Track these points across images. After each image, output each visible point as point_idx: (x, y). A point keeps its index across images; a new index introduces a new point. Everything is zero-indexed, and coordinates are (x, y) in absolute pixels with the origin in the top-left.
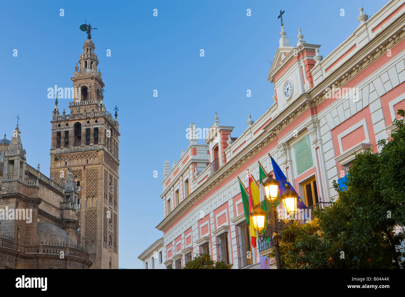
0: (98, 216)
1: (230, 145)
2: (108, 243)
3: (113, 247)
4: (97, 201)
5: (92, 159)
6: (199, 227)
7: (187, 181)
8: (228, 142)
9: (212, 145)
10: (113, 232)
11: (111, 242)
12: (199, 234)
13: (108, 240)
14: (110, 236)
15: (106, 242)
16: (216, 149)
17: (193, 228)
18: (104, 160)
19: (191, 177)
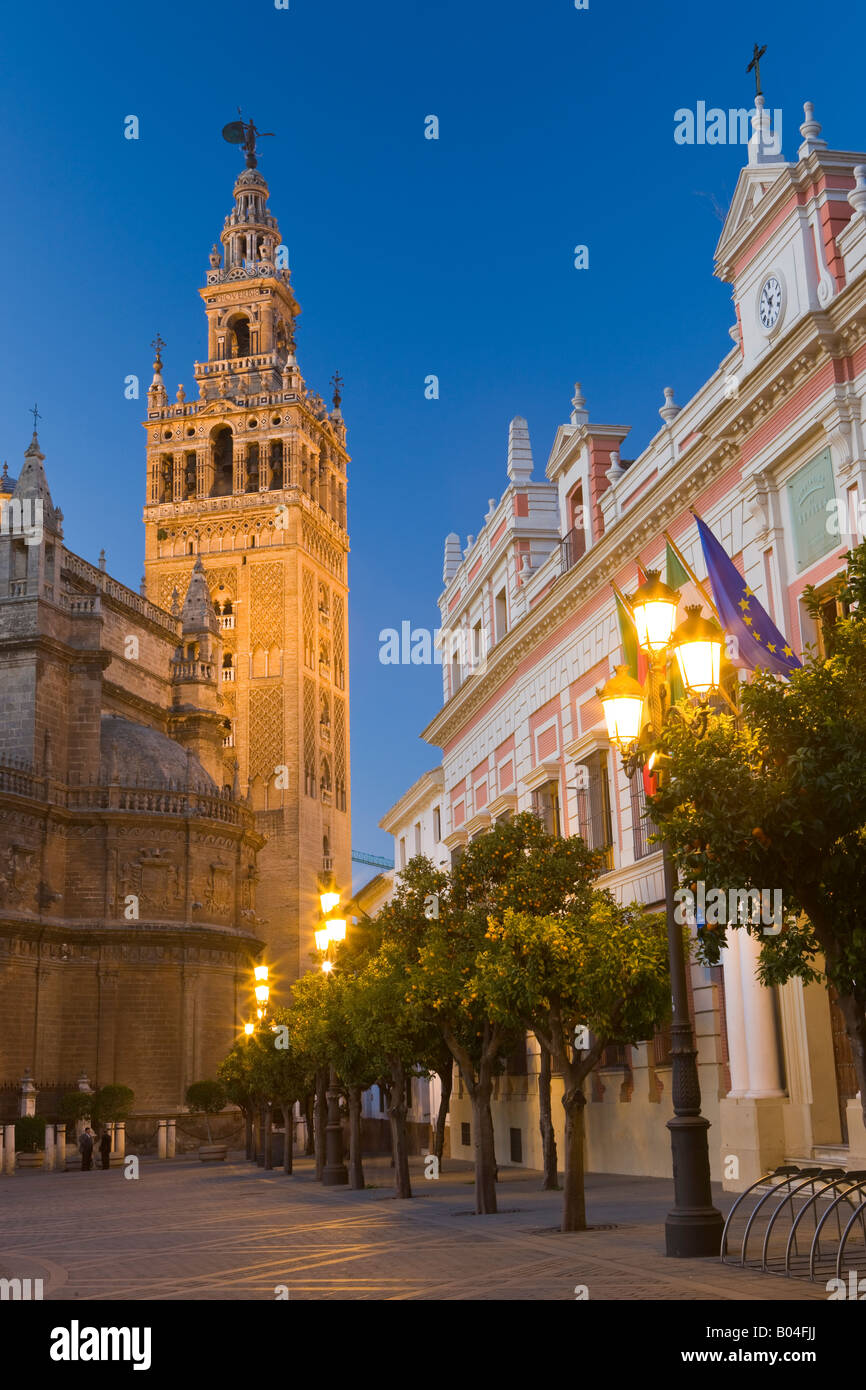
0: (287, 704)
1: (614, 484)
2: (318, 782)
3: (332, 793)
4: (282, 659)
5: (266, 533)
6: (531, 736)
7: (502, 596)
8: (609, 474)
9: (565, 485)
10: (332, 749)
11: (326, 779)
12: (533, 755)
13: (319, 772)
14: (325, 760)
15: (313, 778)
16: (576, 497)
17: (517, 740)
18: (300, 535)
19: (513, 583)
